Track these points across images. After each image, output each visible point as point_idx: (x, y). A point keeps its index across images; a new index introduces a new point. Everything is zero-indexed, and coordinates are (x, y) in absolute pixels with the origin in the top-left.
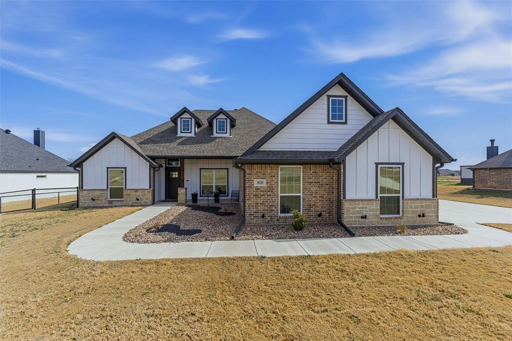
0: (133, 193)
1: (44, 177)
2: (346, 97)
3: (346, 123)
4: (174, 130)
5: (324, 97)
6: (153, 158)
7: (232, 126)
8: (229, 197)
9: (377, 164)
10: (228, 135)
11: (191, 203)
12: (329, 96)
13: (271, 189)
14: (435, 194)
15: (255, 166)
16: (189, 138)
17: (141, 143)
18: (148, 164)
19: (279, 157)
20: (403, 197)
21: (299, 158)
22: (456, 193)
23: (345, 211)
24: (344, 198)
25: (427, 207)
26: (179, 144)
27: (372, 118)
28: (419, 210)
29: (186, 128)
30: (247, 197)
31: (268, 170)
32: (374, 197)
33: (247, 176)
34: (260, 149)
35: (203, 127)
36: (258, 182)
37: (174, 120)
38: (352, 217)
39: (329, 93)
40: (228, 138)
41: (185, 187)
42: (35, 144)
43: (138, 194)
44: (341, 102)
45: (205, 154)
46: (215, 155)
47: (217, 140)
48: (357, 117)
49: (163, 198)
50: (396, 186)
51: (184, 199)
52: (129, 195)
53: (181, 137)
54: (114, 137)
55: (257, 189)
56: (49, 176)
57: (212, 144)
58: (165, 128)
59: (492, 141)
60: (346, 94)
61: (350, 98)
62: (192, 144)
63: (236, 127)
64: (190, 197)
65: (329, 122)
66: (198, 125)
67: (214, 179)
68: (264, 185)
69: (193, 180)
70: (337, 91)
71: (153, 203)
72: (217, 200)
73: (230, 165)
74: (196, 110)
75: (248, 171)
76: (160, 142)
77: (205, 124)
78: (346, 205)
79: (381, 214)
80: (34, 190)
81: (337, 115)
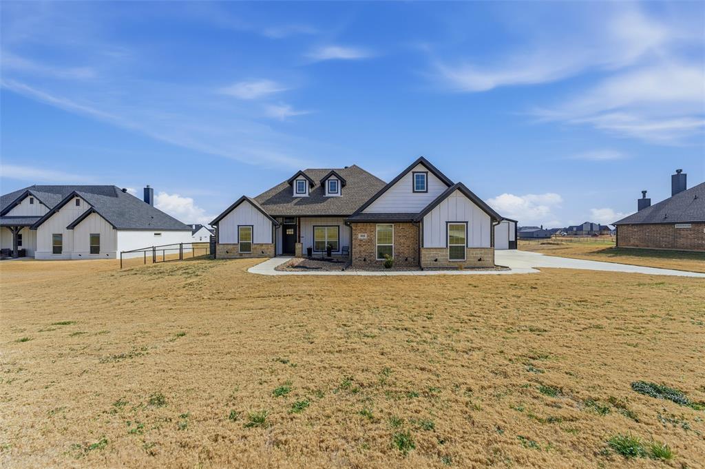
0: (258, 247)
1: (159, 234)
2: (427, 173)
3: (427, 192)
4: (289, 191)
5: (411, 173)
6: (275, 217)
7: (343, 186)
8: (340, 253)
9: (447, 223)
10: (339, 195)
11: (306, 256)
12: (414, 173)
13: (370, 241)
14: (492, 244)
15: (359, 224)
16: (304, 198)
17: (263, 204)
18: (271, 222)
19: (376, 218)
20: (467, 247)
21: (391, 218)
22: (594, 252)
23: (422, 256)
24: (423, 247)
25: (485, 253)
26: (295, 204)
27: (447, 187)
28: (479, 256)
29: (301, 189)
30: (353, 246)
31: (368, 227)
32: (445, 247)
33: (353, 231)
34: (363, 212)
35: (316, 187)
36: (361, 236)
37: (291, 182)
38: (427, 261)
39: (414, 170)
40: (339, 197)
41: (301, 242)
42: (145, 201)
43: (263, 248)
44: (423, 176)
45: (319, 213)
46: (327, 213)
47: (329, 200)
48: (435, 187)
49: (281, 252)
50: (462, 235)
51: (301, 253)
52: (255, 248)
53: (296, 198)
54: (244, 200)
55: (361, 240)
56: (163, 233)
57: (325, 203)
58: (281, 189)
59: (644, 193)
60: (427, 170)
61: (430, 173)
62: (307, 203)
63: (346, 187)
64: (305, 252)
65: (414, 192)
66: (312, 185)
67: (327, 235)
68: (366, 237)
69: (307, 237)
70: (420, 168)
71: (275, 256)
72: (329, 254)
73: (340, 222)
74: (308, 170)
75: (354, 228)
76: (279, 203)
77: (318, 184)
78: (423, 252)
79: (450, 258)
80: (181, 244)
81: (420, 186)
